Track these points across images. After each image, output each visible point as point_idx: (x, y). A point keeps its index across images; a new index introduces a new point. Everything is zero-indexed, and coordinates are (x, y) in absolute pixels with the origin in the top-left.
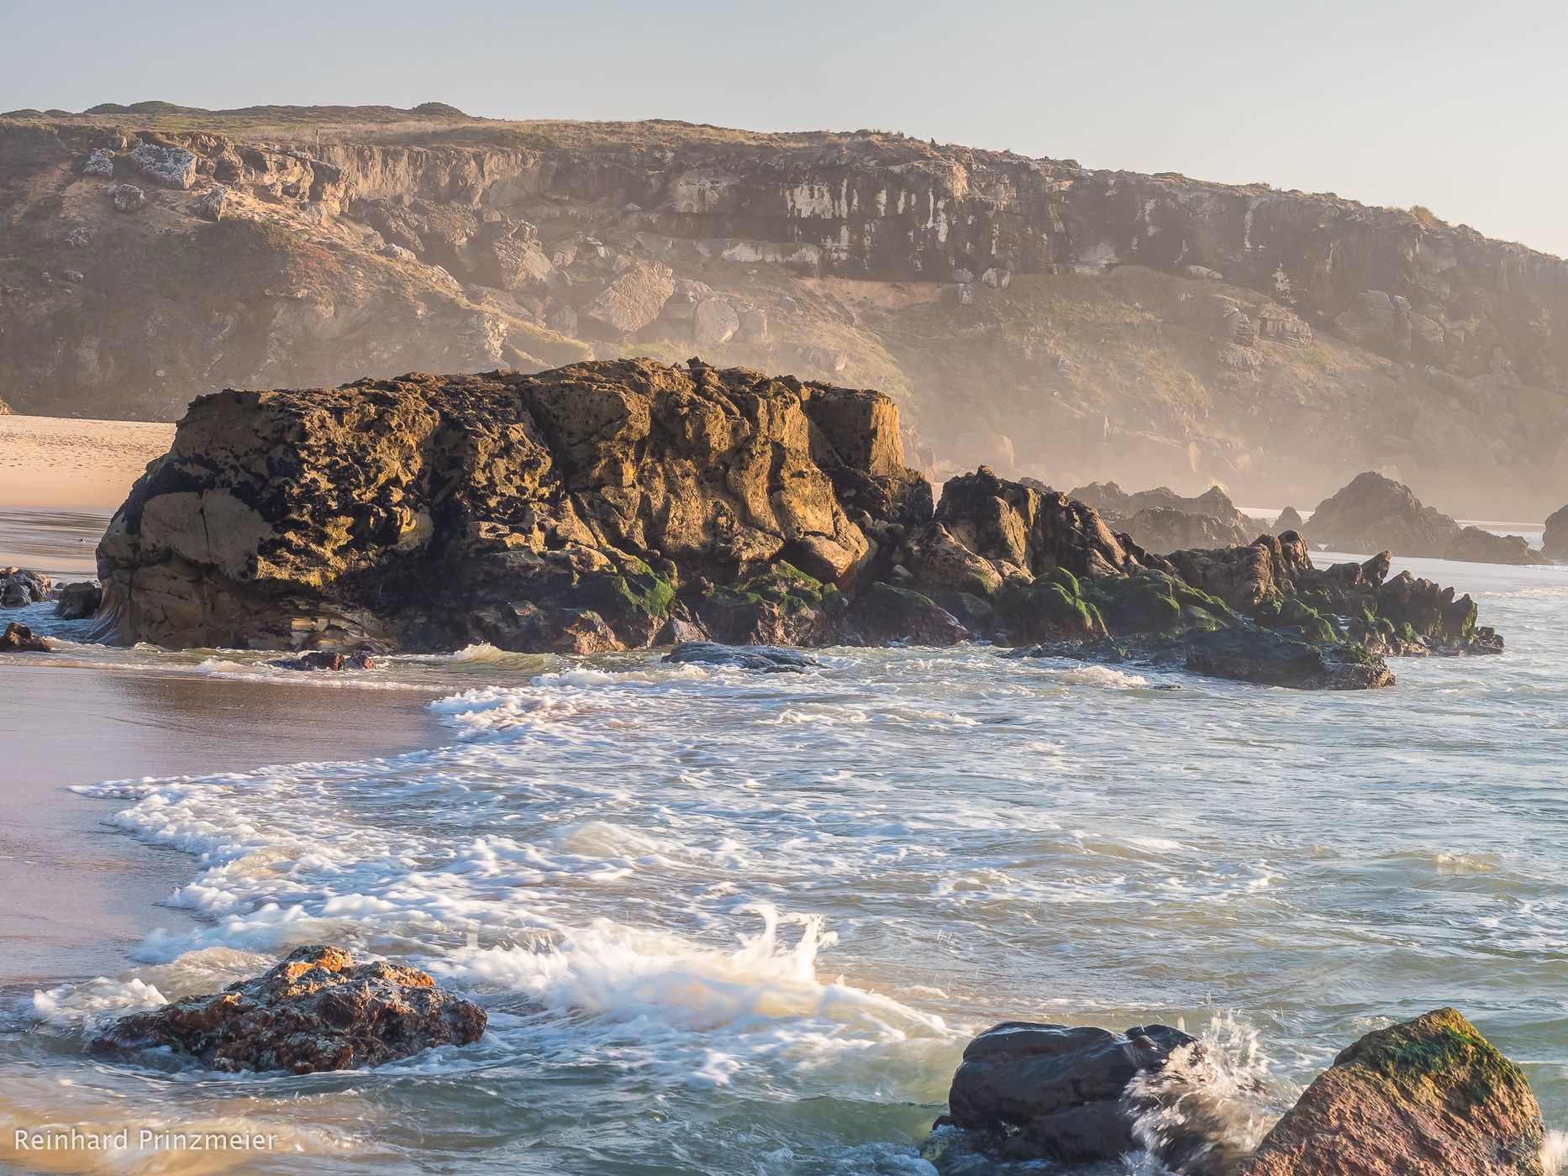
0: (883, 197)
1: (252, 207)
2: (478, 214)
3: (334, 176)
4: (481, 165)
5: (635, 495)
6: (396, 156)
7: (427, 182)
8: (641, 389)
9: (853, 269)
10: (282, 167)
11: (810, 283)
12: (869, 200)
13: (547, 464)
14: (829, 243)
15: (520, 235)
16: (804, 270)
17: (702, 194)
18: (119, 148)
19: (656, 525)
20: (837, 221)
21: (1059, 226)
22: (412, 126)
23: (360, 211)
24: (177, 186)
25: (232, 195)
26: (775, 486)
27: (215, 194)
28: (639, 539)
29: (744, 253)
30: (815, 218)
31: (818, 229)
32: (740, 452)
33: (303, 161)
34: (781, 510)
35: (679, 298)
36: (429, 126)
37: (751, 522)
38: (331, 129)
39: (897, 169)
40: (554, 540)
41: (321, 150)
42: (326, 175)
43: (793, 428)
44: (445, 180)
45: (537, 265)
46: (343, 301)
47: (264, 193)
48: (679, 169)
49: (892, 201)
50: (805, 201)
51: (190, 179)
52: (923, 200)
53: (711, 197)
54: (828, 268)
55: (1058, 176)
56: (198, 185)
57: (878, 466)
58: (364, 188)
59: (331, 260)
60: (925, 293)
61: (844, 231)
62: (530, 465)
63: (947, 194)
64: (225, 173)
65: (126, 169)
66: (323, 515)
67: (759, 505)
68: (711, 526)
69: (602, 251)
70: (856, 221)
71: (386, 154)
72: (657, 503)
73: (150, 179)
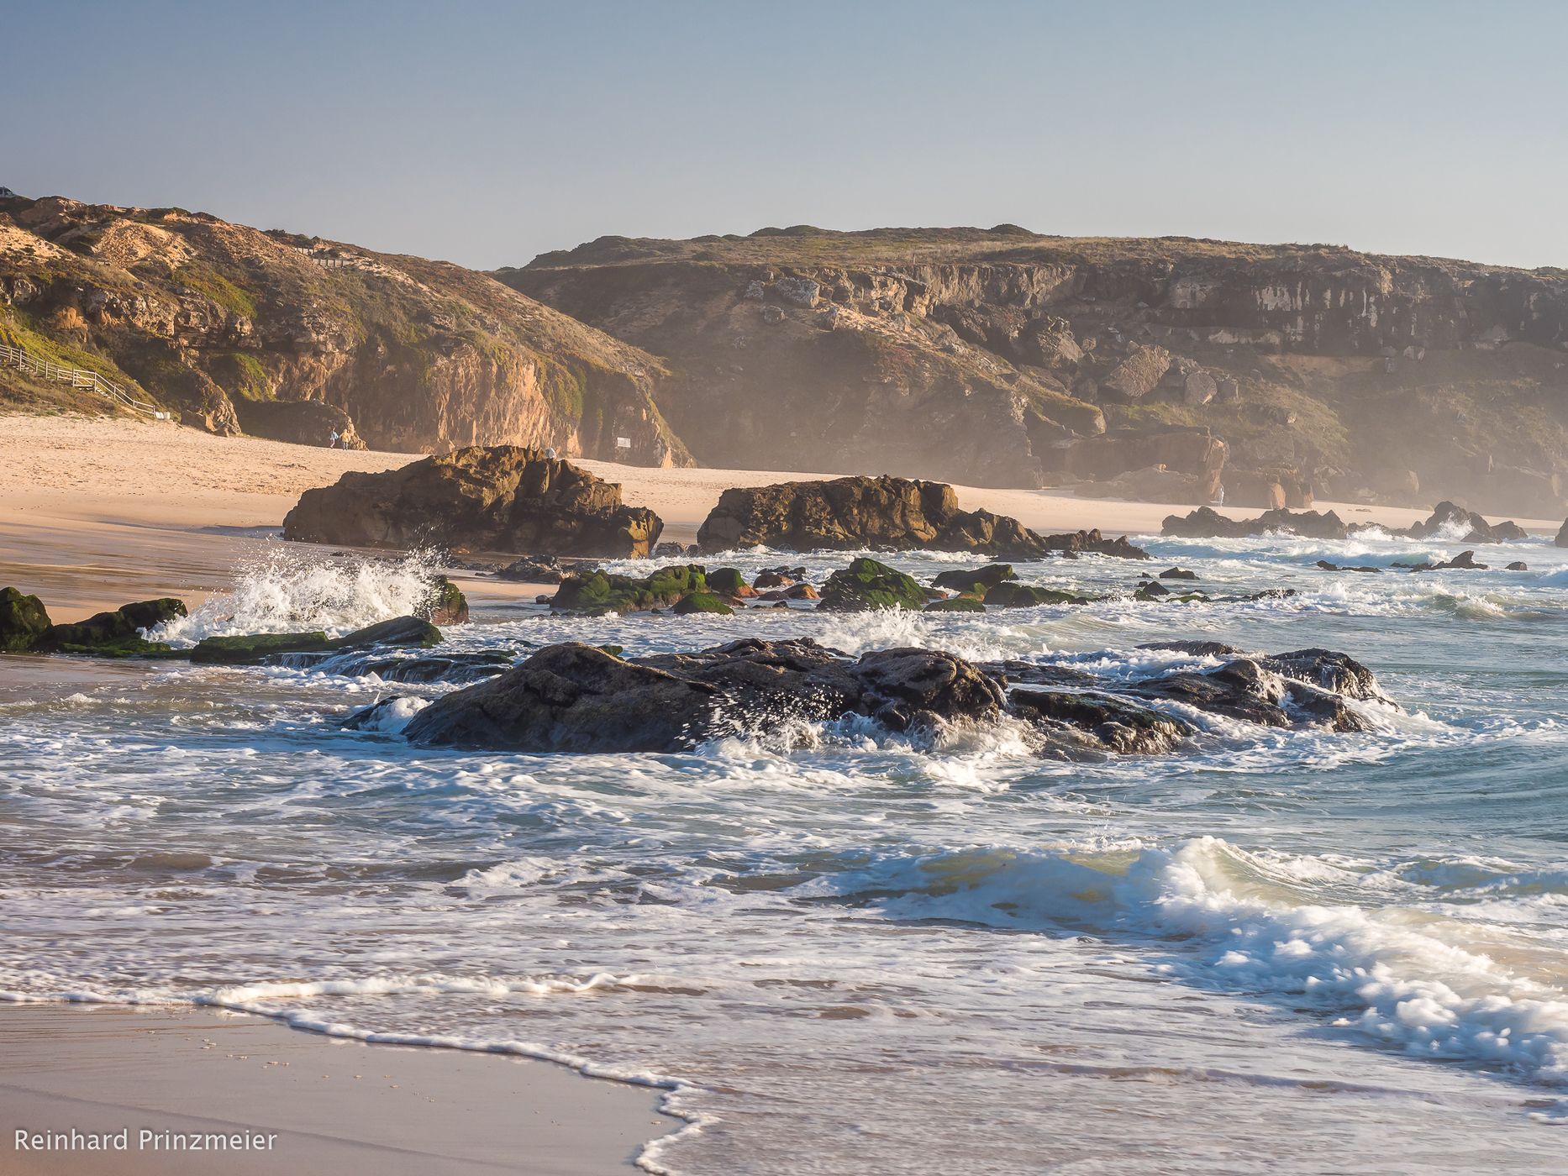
0: (1328, 295)
1: (857, 319)
2: (1028, 313)
3: (921, 291)
4: (1030, 277)
5: (857, 518)
6: (970, 272)
7: (991, 291)
9: (1307, 347)
10: (884, 285)
11: (1273, 359)
12: (1318, 297)
13: (829, 509)
14: (1288, 329)
15: (1057, 328)
16: (1269, 349)
17: (1193, 294)
18: (768, 279)
19: (864, 527)
20: (1294, 313)
21: (1463, 314)
22: (987, 246)
23: (942, 313)
24: (807, 306)
25: (843, 312)
26: (903, 515)
27: (831, 311)
28: (858, 531)
29: (1224, 337)
30: (1278, 311)
31: (1280, 319)
32: (891, 504)
33: (899, 280)
34: (906, 523)
35: (1173, 371)
36: (999, 246)
37: (895, 526)
38: (928, 248)
39: (1338, 274)
40: (828, 531)
41: (913, 271)
42: (915, 290)
43: (914, 498)
44: (1004, 289)
45: (1069, 349)
46: (915, 384)
47: (866, 309)
48: (1176, 276)
49: (1335, 298)
50: (1269, 299)
51: (815, 302)
52: (1359, 297)
53: (1201, 296)
54: (1287, 347)
55: (1462, 276)
56: (820, 305)
57: (945, 508)
58: (946, 295)
59: (909, 357)
60: (1360, 365)
61: (1300, 321)
62: (823, 509)
63: (1378, 292)
64: (840, 296)
65: (773, 294)
67: (898, 521)
68: (882, 527)
69: (1119, 338)
70: (1308, 312)
71: (962, 271)
72: (864, 520)
73: (788, 302)
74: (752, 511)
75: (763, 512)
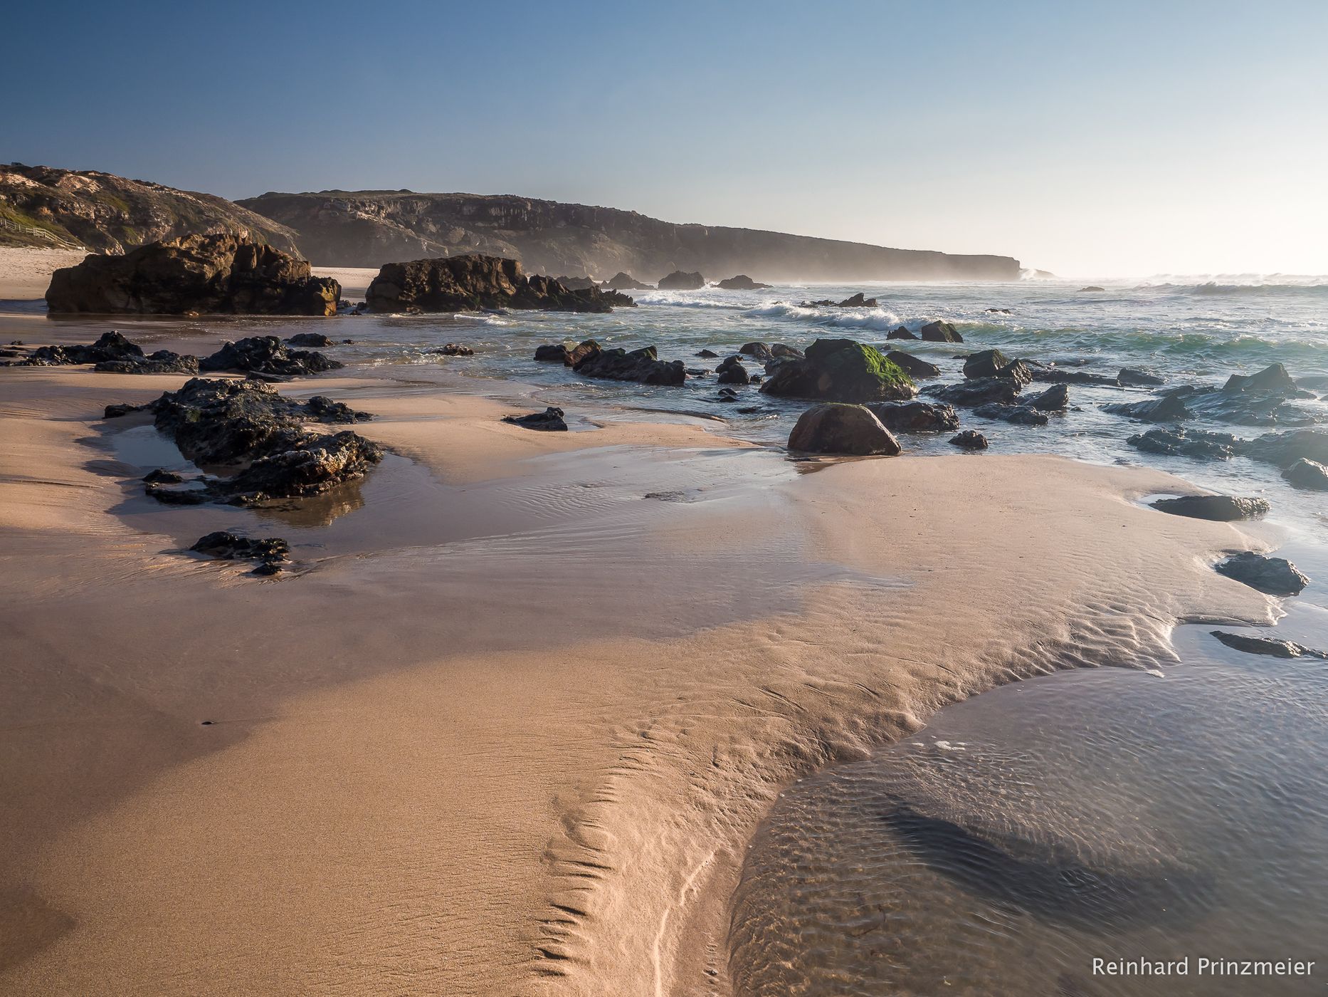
0: (512, 210)
1: (365, 216)
2: (417, 216)
3: (383, 208)
4: (417, 204)
5: (470, 281)
6: (397, 202)
7: (404, 209)
8: (470, 261)
9: (506, 228)
10: (370, 206)
11: (496, 231)
12: (508, 211)
13: (453, 276)
14: (500, 222)
15: (428, 221)
16: (494, 228)
17: (470, 211)
18: (331, 202)
19: (474, 287)
20: (501, 217)
21: (552, 217)
22: (400, 195)
23: (389, 216)
24: (346, 211)
25: (359, 213)
26: (497, 279)
27: (355, 213)
28: (472, 290)
29: (480, 224)
30: (496, 216)
31: (497, 218)
32: (490, 272)
33: (375, 204)
34: (499, 284)
35: (466, 235)
36: (404, 195)
37: (493, 287)
38: (380, 196)
39: (515, 204)
40: (455, 291)
41: (378, 202)
42: (381, 208)
43: (499, 267)
44: (409, 208)
45: (433, 228)
46: (388, 238)
47: (367, 212)
48: (464, 204)
49: (514, 212)
50: (493, 212)
51: (349, 209)
52: (521, 212)
53: (472, 211)
54: (500, 228)
55: (552, 205)
56: (351, 211)
57: (517, 274)
58: (389, 210)
59: (385, 228)
60: (522, 233)
61: (503, 219)
62: (450, 276)
63: (527, 209)
64: (357, 208)
65: (333, 207)
66: (411, 287)
67: (494, 283)
68: (485, 287)
69: (447, 225)
70: (506, 216)
71: (394, 202)
72: (475, 283)
73: (339, 210)
74: (405, 278)
75: (412, 279)
